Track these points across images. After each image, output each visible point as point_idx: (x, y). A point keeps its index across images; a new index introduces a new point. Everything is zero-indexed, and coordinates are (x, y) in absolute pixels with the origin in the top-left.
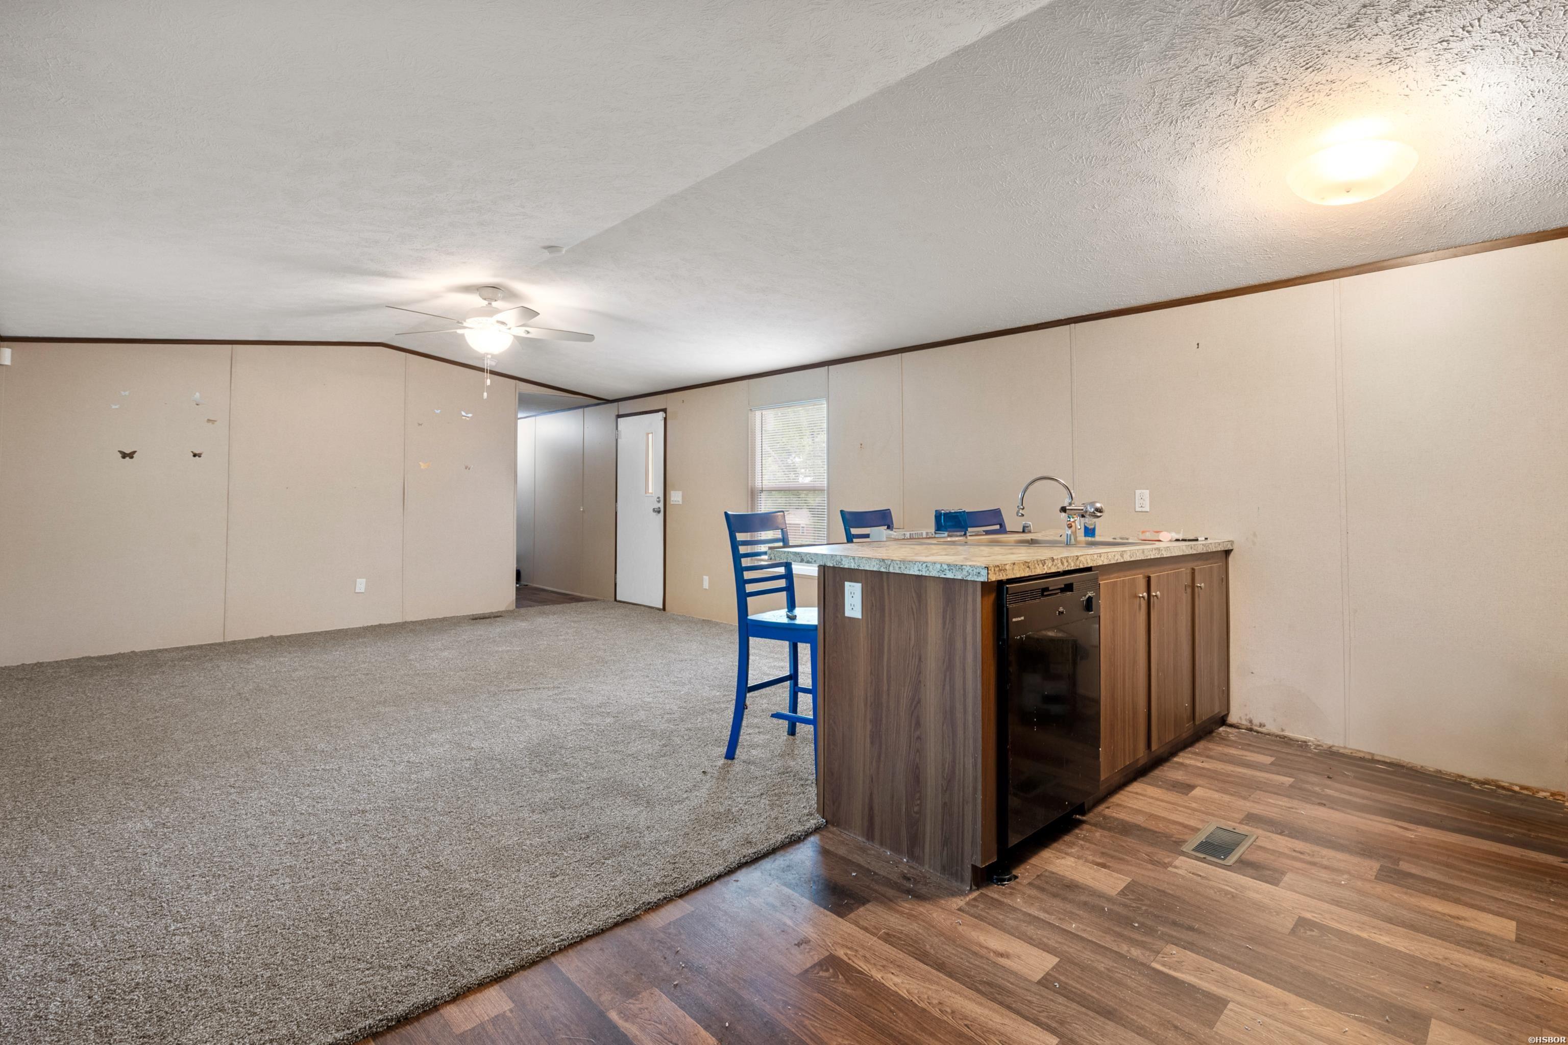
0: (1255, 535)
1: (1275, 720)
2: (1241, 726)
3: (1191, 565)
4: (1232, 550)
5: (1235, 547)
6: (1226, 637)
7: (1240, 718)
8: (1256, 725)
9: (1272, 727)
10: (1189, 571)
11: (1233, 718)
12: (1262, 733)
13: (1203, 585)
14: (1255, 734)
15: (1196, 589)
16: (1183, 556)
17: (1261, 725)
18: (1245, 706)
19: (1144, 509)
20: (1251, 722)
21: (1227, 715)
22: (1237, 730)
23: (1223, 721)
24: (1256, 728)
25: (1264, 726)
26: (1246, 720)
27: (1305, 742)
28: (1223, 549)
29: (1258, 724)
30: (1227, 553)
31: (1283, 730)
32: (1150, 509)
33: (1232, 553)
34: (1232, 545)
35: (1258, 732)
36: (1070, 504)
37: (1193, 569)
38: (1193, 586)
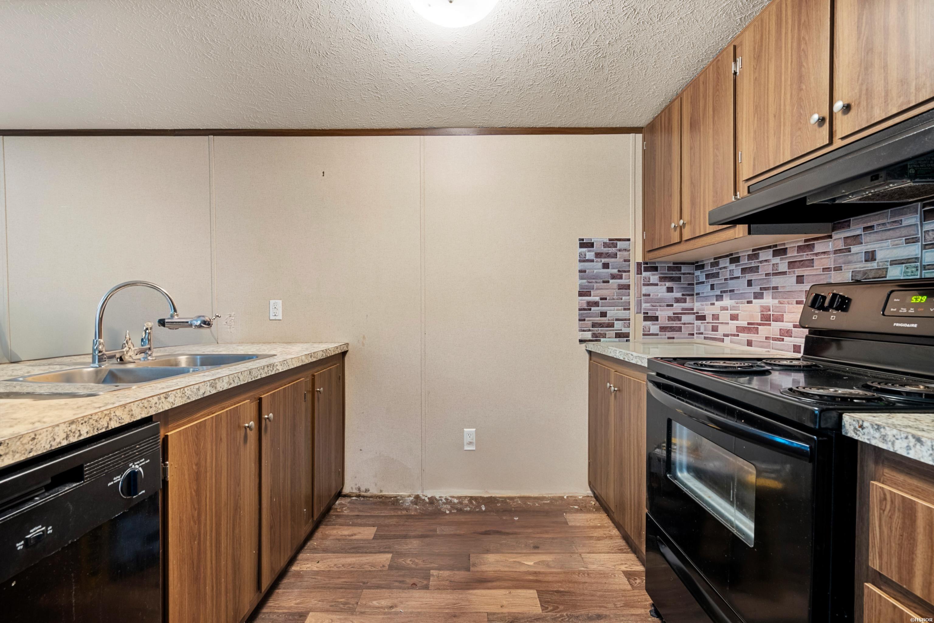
0: (364, 338)
1: (376, 485)
2: (351, 496)
3: (310, 373)
4: (347, 351)
5: (350, 348)
6: (342, 424)
7: (352, 488)
8: (363, 492)
9: (374, 491)
10: (309, 379)
11: (347, 490)
12: (367, 497)
13: (322, 389)
14: (362, 499)
15: (316, 393)
16: (302, 366)
17: (367, 491)
18: (356, 477)
19: (277, 318)
20: (359, 489)
21: (342, 488)
22: (348, 500)
23: (339, 495)
24: (363, 494)
25: (369, 491)
26: (356, 489)
27: (396, 497)
28: (340, 352)
29: (364, 490)
30: (344, 353)
31: (381, 491)
32: (283, 317)
33: (348, 353)
34: (347, 347)
35: (364, 497)
36: (172, 316)
37: (313, 376)
38: (313, 392)
